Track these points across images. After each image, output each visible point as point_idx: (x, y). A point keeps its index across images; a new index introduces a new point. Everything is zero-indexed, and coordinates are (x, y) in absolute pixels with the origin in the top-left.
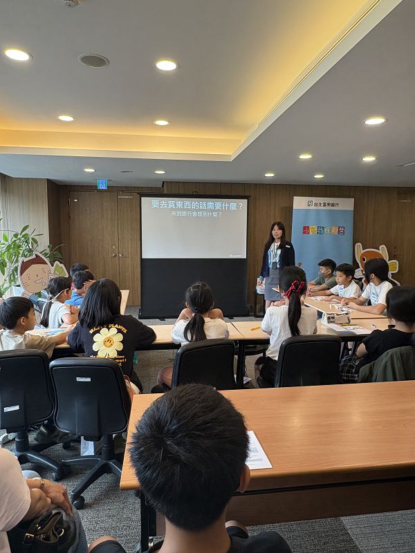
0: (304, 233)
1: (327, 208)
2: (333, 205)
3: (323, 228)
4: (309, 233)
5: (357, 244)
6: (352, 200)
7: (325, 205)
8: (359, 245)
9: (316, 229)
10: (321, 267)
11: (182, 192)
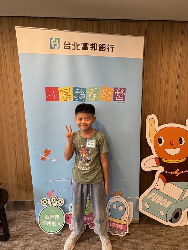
0: (49, 99)
1: (90, 52)
2: (102, 48)
3: (84, 90)
4: (58, 99)
5: (149, 117)
8: (152, 120)
9: (71, 93)
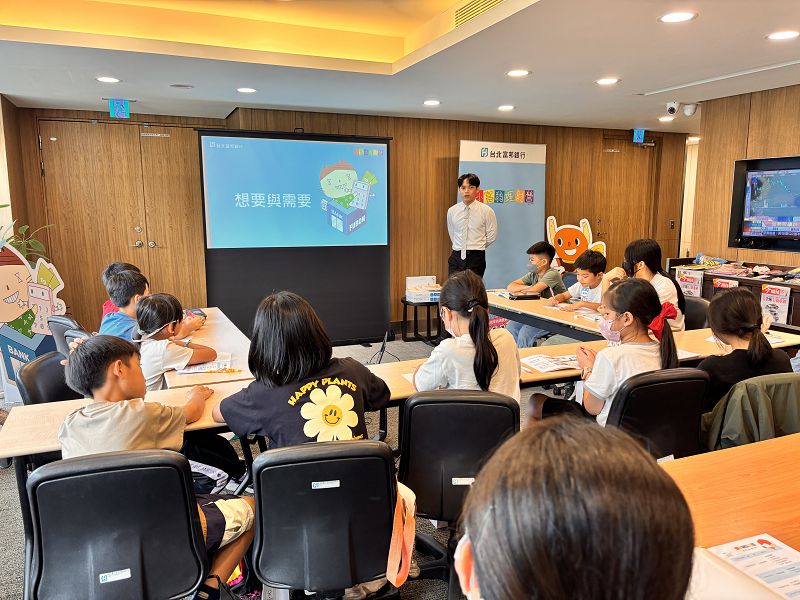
1: (508, 160)
2: (517, 155)
3: (503, 192)
5: (549, 218)
6: (543, 148)
7: (505, 156)
8: (552, 219)
9: (493, 195)
10: (531, 256)
11: (271, 128)
